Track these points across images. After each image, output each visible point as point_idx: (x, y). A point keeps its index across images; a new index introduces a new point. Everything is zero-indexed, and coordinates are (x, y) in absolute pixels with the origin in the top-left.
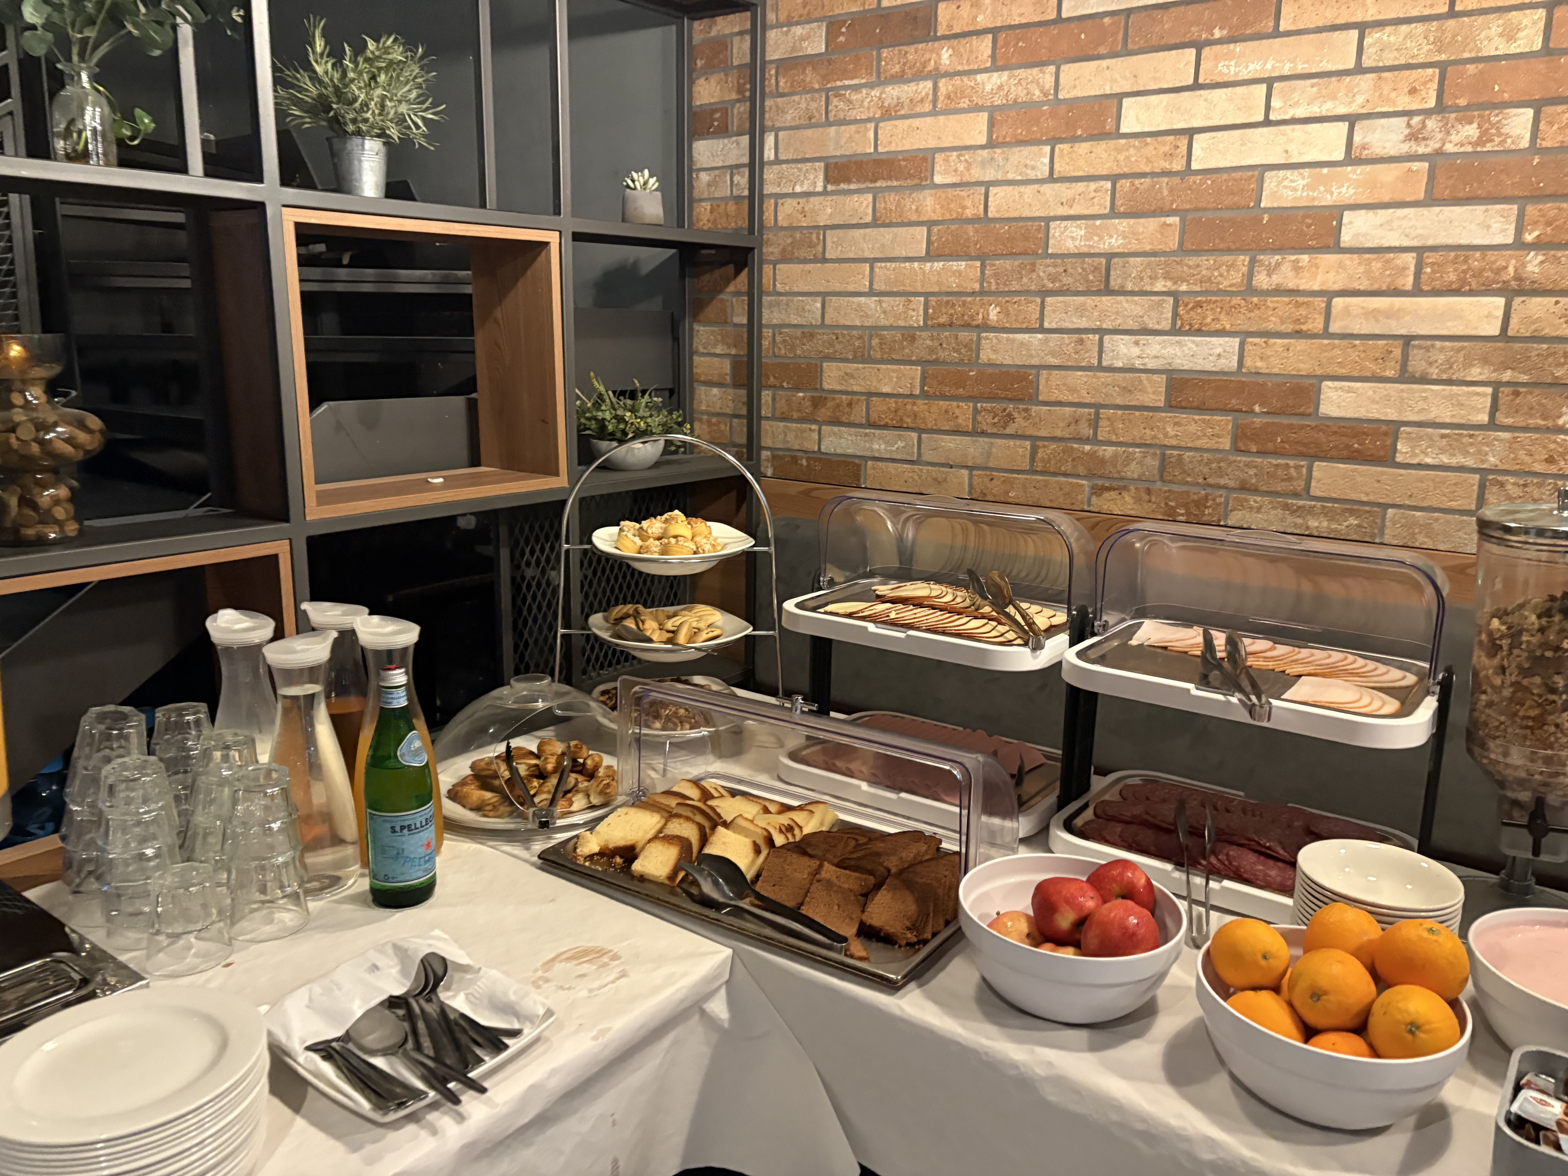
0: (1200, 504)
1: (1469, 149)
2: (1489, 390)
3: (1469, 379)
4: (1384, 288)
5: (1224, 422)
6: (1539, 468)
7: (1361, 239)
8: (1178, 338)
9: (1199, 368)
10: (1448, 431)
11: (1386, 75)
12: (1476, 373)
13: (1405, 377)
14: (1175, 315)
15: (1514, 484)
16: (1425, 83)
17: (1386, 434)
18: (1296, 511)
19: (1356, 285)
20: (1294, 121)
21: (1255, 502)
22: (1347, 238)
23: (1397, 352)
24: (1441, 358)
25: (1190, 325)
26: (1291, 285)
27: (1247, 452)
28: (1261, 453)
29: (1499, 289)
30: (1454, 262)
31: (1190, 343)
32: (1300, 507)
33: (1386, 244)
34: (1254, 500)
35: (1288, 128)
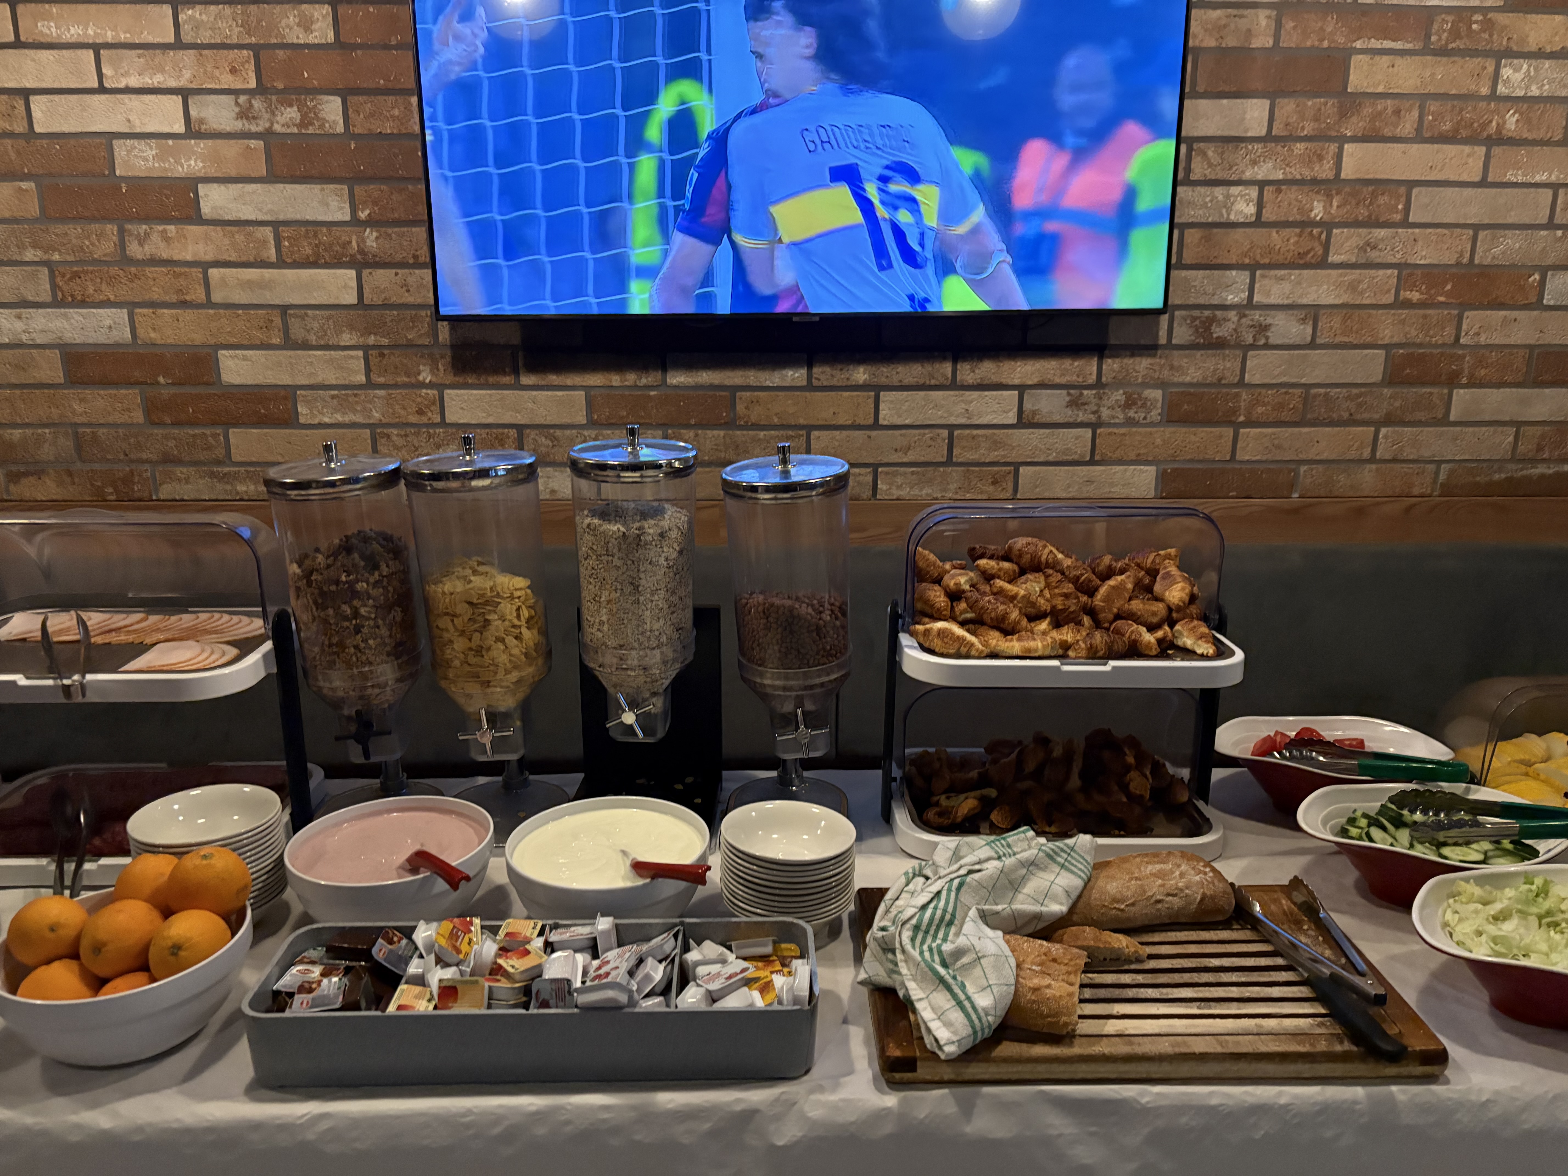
0: (128, 480)
1: (296, 130)
2: (360, 353)
3: (342, 344)
4: (252, 259)
5: (132, 396)
6: (413, 419)
7: (221, 212)
8: (63, 310)
9: (91, 341)
10: (336, 392)
11: (205, 52)
12: (347, 338)
13: (290, 344)
14: (54, 286)
15: (397, 435)
16: (243, 64)
17: (285, 398)
18: (224, 478)
19: (226, 257)
20: (127, 90)
21: (182, 473)
22: (206, 209)
23: (278, 321)
24: (316, 325)
25: (72, 296)
26: (165, 256)
27: (160, 424)
28: (176, 424)
29: (349, 262)
30: (306, 236)
31: (76, 315)
32: (225, 474)
33: (244, 218)
34: (180, 471)
35: (125, 97)
